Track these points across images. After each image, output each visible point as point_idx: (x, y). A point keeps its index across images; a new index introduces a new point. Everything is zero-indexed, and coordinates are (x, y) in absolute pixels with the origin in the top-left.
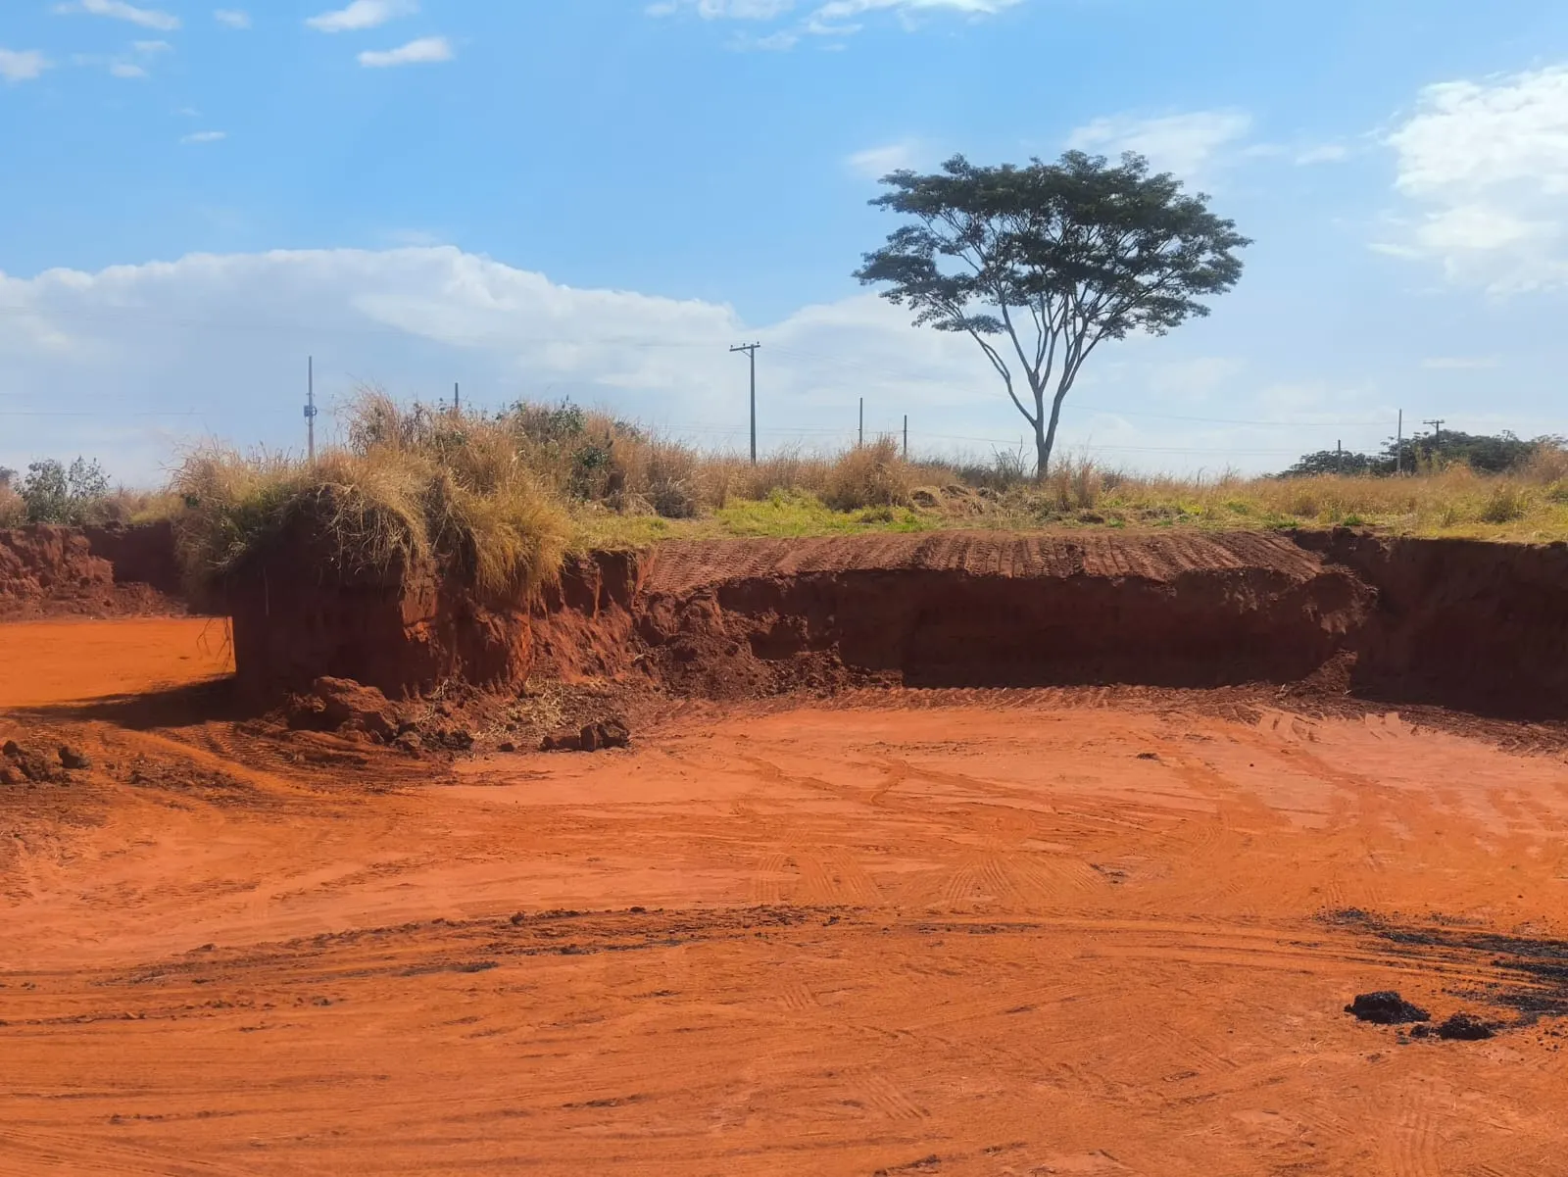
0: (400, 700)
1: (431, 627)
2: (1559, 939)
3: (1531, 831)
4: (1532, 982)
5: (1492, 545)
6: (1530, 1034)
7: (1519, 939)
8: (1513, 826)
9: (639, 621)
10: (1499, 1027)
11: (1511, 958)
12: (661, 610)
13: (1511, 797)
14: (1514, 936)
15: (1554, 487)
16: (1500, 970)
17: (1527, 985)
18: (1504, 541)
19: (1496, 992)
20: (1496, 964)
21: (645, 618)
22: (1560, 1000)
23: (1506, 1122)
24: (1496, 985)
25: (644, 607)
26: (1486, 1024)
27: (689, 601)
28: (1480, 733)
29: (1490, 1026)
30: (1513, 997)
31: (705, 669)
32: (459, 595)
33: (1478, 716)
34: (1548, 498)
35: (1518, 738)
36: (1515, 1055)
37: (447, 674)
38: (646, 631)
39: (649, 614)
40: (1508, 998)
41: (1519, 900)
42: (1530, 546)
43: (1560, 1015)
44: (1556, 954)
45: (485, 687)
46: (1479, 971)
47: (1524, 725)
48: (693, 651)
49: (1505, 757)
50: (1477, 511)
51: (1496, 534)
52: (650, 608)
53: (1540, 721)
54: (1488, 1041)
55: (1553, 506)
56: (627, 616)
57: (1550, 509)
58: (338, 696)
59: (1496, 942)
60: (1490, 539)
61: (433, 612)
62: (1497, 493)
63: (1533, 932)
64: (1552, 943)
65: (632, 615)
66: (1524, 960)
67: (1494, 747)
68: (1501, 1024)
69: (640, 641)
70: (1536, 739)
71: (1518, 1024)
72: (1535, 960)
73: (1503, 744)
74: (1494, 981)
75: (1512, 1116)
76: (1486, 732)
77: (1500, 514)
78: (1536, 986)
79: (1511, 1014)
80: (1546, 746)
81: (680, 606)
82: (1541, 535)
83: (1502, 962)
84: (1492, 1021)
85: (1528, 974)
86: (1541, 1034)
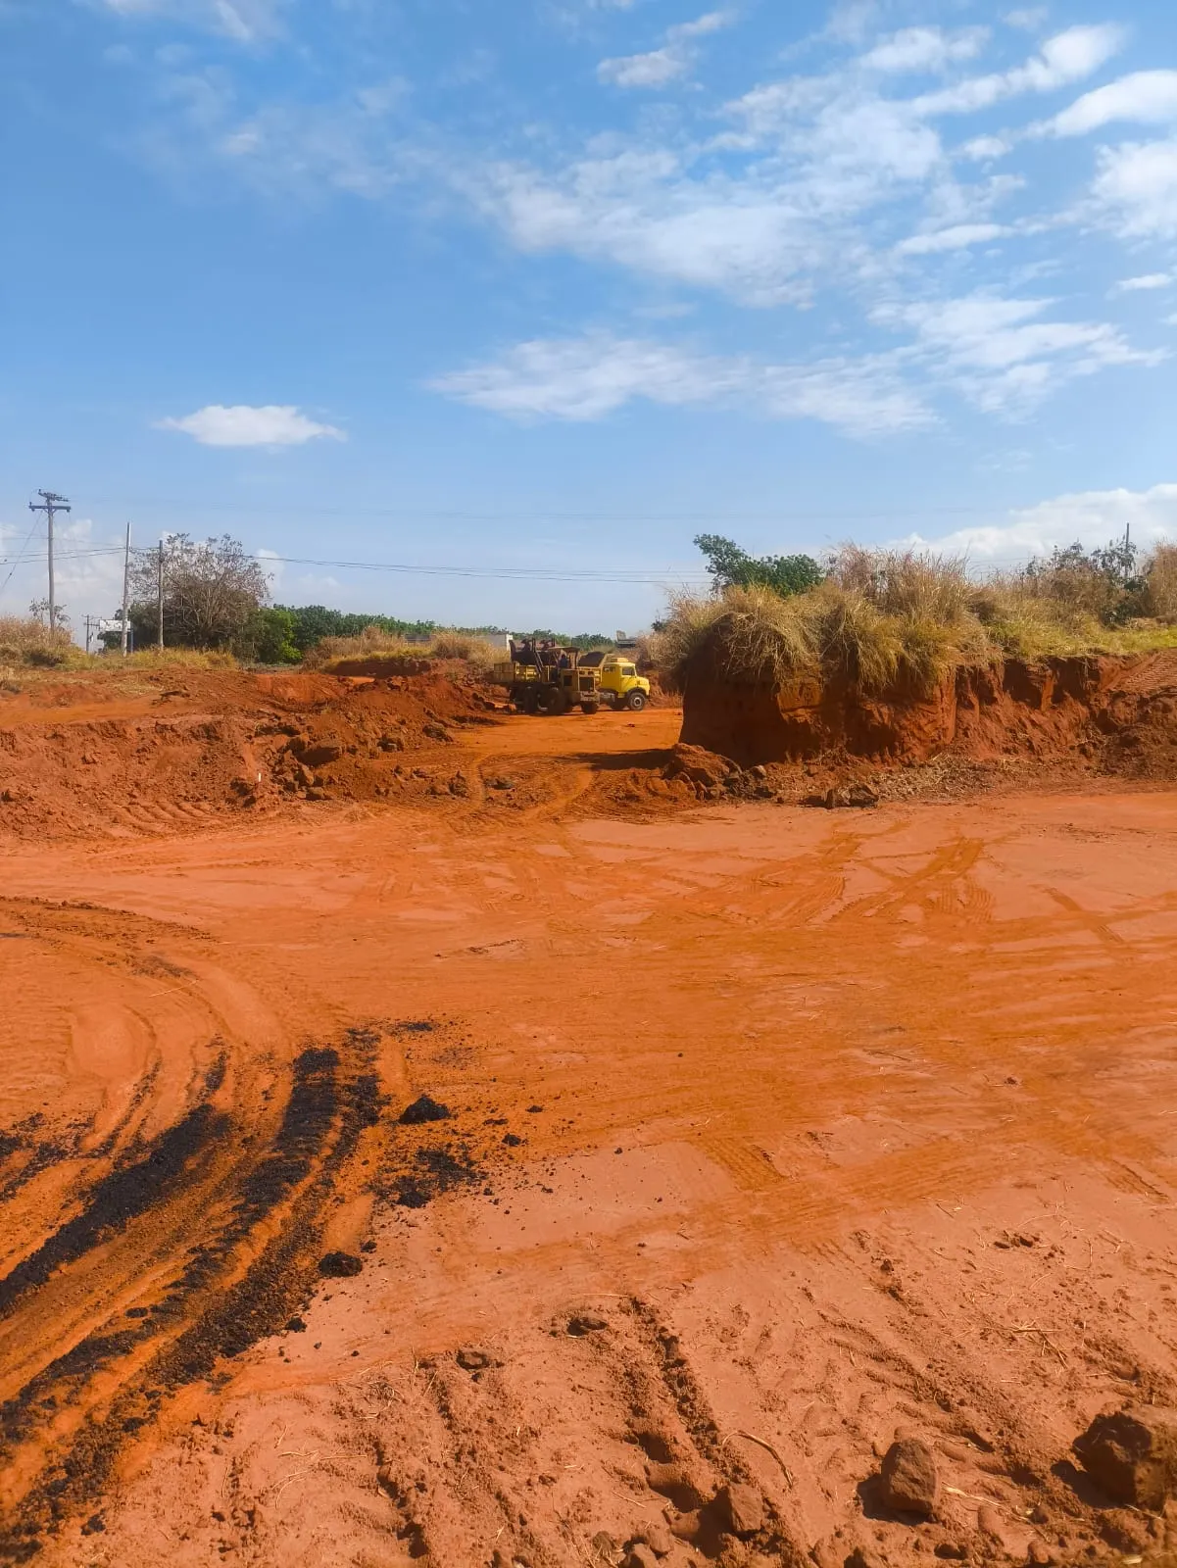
0: (782, 762)
1: (813, 713)
9: (1098, 713)
12: (1121, 704)
21: (1104, 712)
25: (1106, 702)
27: (1154, 699)
31: (1142, 754)
32: (849, 690)
37: (830, 746)
38: (1104, 722)
39: (1110, 708)
45: (870, 758)
48: (1136, 739)
52: (1112, 703)
56: (1085, 710)
58: (681, 756)
61: (817, 700)
65: (1090, 708)
69: (1093, 729)
81: (1143, 702)
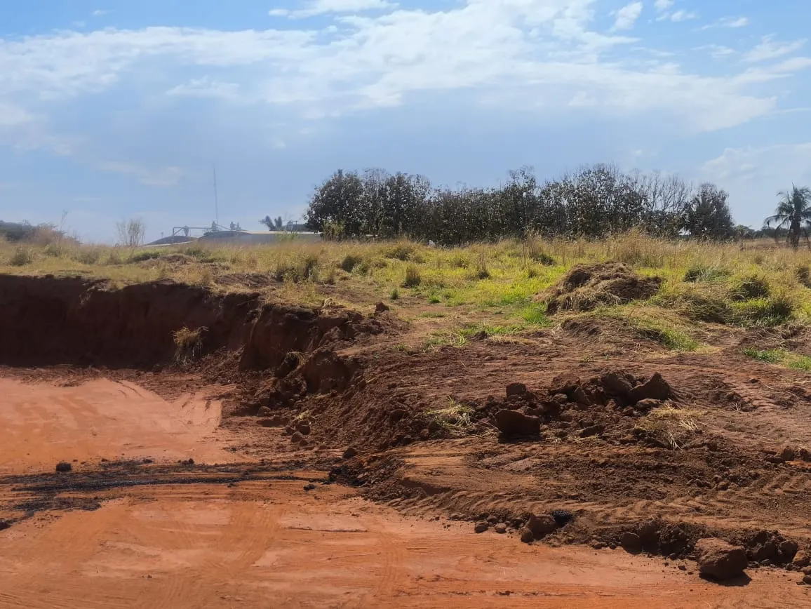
2: (47, 472)
3: (36, 422)
4: (32, 495)
5: (15, 278)
6: (30, 522)
7: (26, 476)
8: (26, 419)
10: (15, 521)
11: (22, 485)
13: (27, 405)
14: (23, 475)
15: (47, 248)
16: (15, 493)
17: (30, 498)
18: (22, 275)
19: (13, 504)
20: (14, 490)
22: (46, 502)
23: (15, 569)
24: (13, 501)
26: (8, 521)
28: (11, 375)
29: (9, 522)
30: (22, 505)
33: (11, 366)
34: (45, 253)
35: (32, 376)
36: (22, 534)
40: (20, 506)
41: (28, 456)
42: (35, 277)
43: (46, 509)
44: (45, 480)
46: (5, 495)
47: (35, 369)
49: (24, 385)
50: (8, 260)
51: (18, 271)
53: (42, 366)
54: (8, 530)
55: (47, 257)
57: (45, 259)
59: (15, 479)
60: (15, 274)
62: (18, 250)
63: (34, 471)
64: (43, 474)
66: (28, 485)
67: (19, 381)
68: (15, 520)
70: (41, 375)
71: (24, 518)
72: (34, 485)
73: (24, 379)
74: (12, 499)
75: (19, 565)
76: (15, 374)
77: (19, 261)
78: (34, 497)
79: (21, 513)
80: (46, 378)
82: (41, 272)
83: (17, 488)
84: (10, 519)
85: (30, 492)
86: (36, 521)
